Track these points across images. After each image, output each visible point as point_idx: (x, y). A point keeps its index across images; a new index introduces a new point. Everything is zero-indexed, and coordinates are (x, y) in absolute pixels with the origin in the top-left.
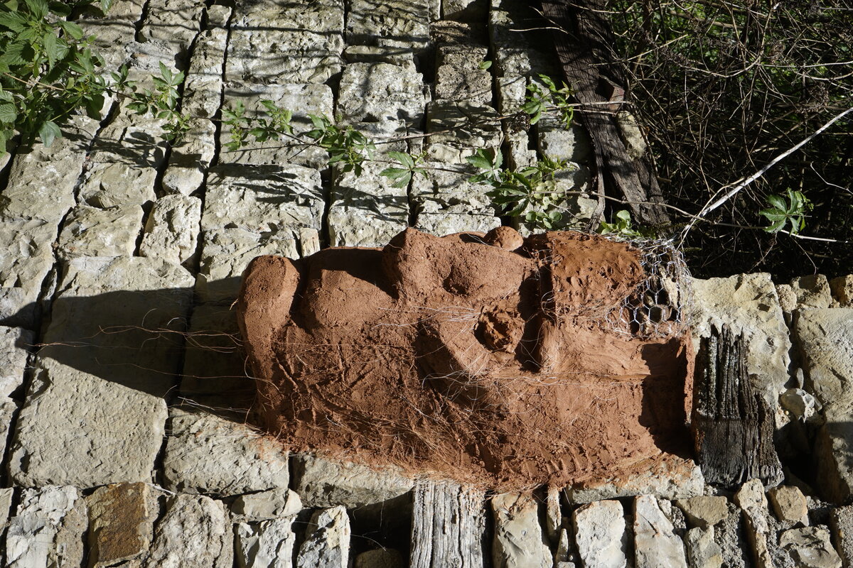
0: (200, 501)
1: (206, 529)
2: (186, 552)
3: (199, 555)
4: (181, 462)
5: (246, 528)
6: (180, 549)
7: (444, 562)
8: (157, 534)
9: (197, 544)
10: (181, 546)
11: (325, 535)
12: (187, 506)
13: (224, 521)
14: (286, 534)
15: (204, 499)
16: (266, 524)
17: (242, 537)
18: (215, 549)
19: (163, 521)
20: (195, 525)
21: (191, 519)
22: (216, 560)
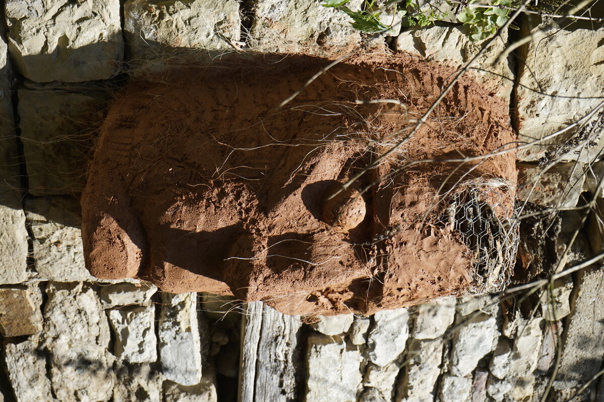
0: (75, 297)
1: (84, 319)
2: (73, 334)
3: (83, 336)
4: (50, 268)
5: (116, 315)
6: (68, 332)
7: (271, 330)
8: (46, 320)
9: (80, 330)
10: (68, 330)
11: (179, 318)
12: (65, 301)
13: (98, 310)
14: (149, 323)
15: (78, 298)
16: (131, 316)
17: (114, 321)
18: (95, 331)
19: (48, 310)
20: (75, 316)
21: (70, 311)
22: (97, 338)
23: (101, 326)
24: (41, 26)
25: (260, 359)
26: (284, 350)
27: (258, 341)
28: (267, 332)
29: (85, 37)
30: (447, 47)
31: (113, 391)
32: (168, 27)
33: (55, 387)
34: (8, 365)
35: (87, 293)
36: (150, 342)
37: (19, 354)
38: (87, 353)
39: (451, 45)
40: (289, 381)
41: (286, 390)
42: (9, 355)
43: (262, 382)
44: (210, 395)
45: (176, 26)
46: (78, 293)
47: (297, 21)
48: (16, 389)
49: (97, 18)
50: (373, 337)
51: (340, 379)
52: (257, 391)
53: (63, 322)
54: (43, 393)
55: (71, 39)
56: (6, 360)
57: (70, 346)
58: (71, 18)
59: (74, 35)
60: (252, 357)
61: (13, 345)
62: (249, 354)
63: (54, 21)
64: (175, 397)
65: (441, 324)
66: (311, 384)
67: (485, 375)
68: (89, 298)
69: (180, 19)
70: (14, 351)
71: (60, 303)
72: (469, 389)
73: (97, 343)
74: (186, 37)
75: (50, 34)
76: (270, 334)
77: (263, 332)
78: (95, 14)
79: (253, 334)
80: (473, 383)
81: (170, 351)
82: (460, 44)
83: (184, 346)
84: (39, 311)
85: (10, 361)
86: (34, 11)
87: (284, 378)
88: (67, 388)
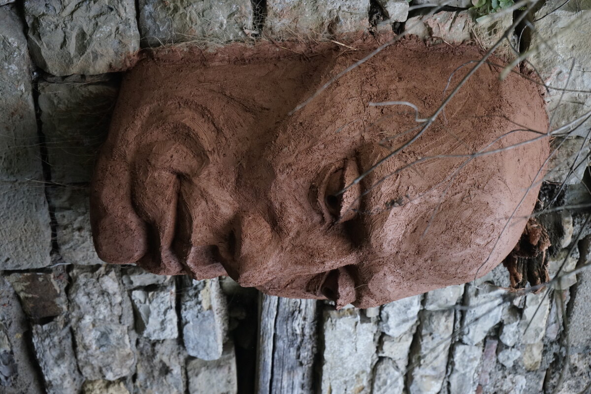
0: (98, 279)
1: (107, 300)
2: (97, 314)
3: (107, 316)
4: (73, 253)
5: (138, 295)
6: (91, 312)
7: (287, 306)
8: (70, 301)
9: (103, 311)
10: (92, 310)
11: (200, 297)
12: (89, 283)
13: (120, 291)
14: (169, 303)
15: (100, 280)
16: (153, 295)
17: (135, 301)
18: (117, 311)
19: (72, 292)
20: (98, 297)
21: (93, 292)
22: (120, 317)
23: (124, 306)
24: (59, 22)
25: (278, 333)
26: (301, 324)
27: (275, 316)
28: (284, 307)
29: (101, 32)
30: (453, 31)
31: (136, 366)
32: (182, 19)
33: (80, 364)
34: (35, 345)
35: (110, 275)
36: (171, 320)
37: (46, 335)
38: (110, 331)
39: (458, 29)
40: (306, 353)
41: (303, 362)
42: (35, 336)
43: (280, 354)
44: (230, 369)
45: (190, 19)
46: (101, 275)
47: (307, 10)
48: (43, 368)
49: (113, 13)
50: (386, 309)
51: (354, 351)
52: (275, 363)
53: (87, 303)
54: (69, 370)
55: (88, 33)
56: (33, 341)
57: (94, 326)
58: (88, 14)
59: (91, 29)
60: (269, 331)
61: (39, 326)
62: (266, 328)
63: (72, 17)
64: (196, 371)
65: (452, 296)
66: (327, 355)
67: (495, 343)
68: (111, 280)
69: (193, 11)
70: (40, 331)
71: (84, 285)
72: (480, 356)
73: (120, 323)
74: (200, 28)
75: (68, 30)
76: (287, 309)
77: (280, 307)
78: (112, 9)
79: (270, 310)
80: (483, 351)
81: (192, 329)
82: (467, 28)
83: (206, 324)
84: (63, 293)
85: (36, 341)
86: (51, 8)
87: (301, 351)
88: (92, 365)
